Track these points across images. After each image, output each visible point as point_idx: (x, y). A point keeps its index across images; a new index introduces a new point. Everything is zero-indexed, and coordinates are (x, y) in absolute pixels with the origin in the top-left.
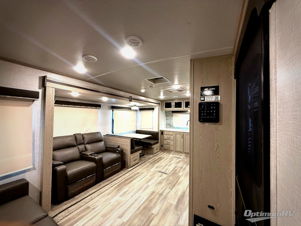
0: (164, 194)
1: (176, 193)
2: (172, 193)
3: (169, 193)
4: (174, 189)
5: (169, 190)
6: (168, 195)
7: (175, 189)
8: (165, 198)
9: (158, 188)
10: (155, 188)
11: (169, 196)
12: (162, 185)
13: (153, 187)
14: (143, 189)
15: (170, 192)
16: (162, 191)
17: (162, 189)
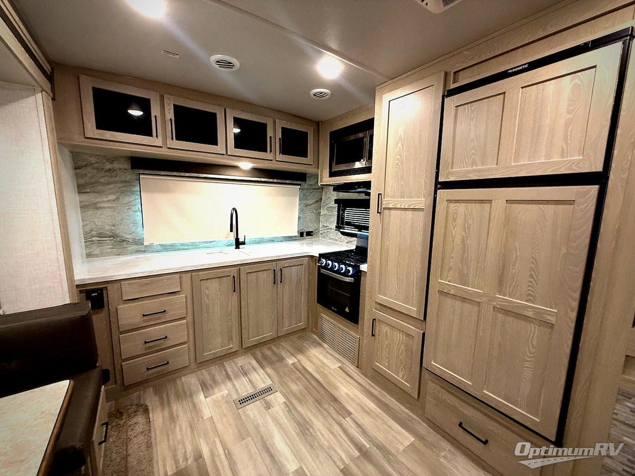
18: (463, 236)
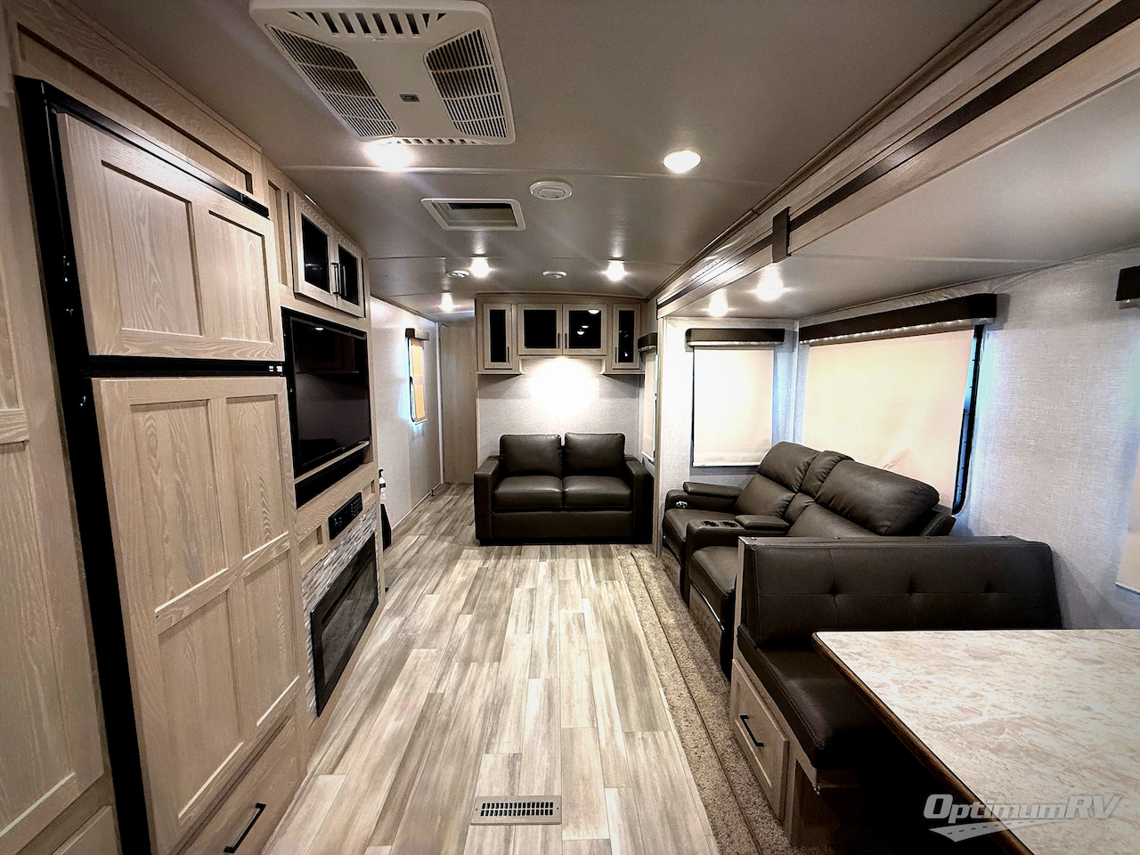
0: (456, 667)
1: (413, 685)
2: (426, 684)
3: (437, 677)
4: (422, 700)
5: (441, 691)
6: (440, 671)
7: (415, 706)
8: (449, 658)
9: (489, 683)
10: (502, 677)
11: (437, 667)
12: (477, 704)
13: (512, 675)
14: (544, 655)
15: (435, 682)
16: (469, 673)
17: (472, 680)
18: (177, 483)
